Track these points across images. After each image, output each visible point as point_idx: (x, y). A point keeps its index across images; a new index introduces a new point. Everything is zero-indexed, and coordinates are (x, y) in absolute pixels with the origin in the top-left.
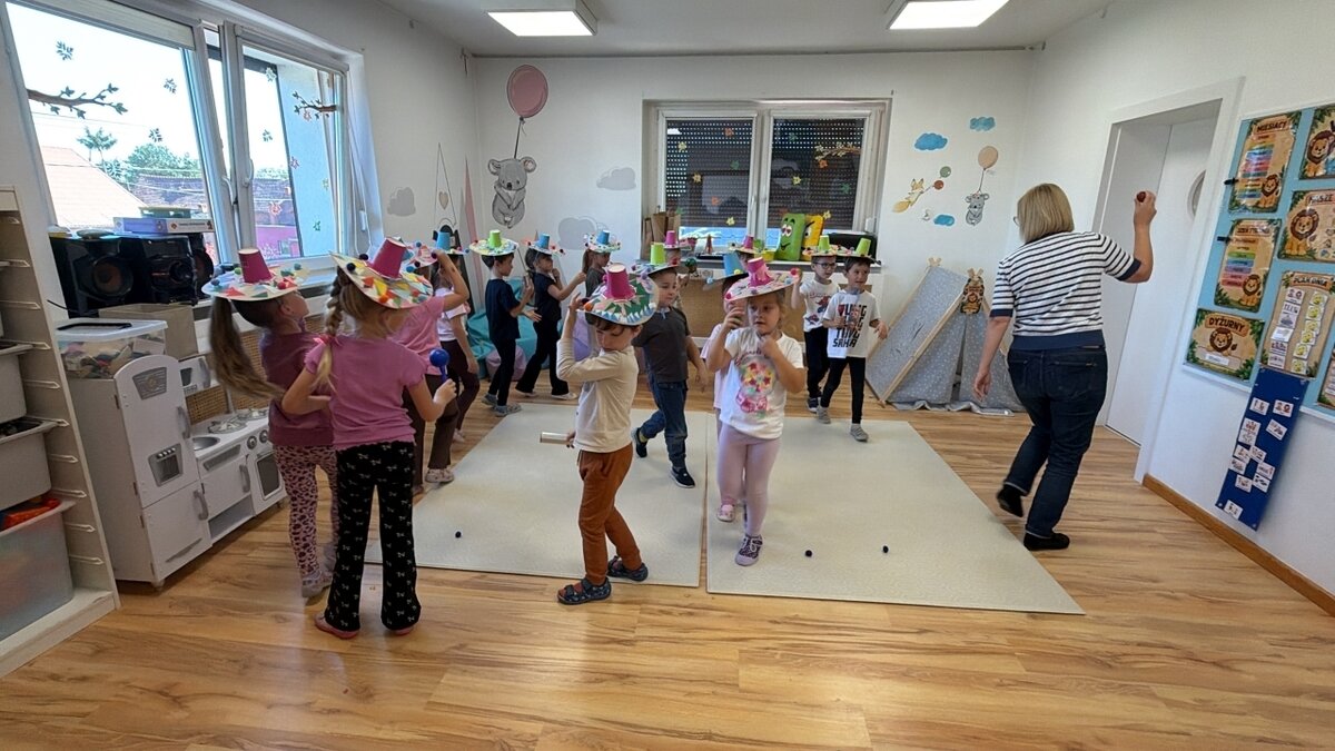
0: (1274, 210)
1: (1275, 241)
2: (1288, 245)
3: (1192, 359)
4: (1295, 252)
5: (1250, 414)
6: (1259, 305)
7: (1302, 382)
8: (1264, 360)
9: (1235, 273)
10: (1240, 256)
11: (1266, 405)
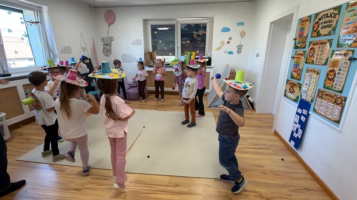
0: (304, 48)
1: (305, 58)
2: (308, 59)
3: (285, 95)
4: (309, 62)
5: (297, 113)
6: (300, 78)
7: (310, 104)
8: (301, 96)
9: (296, 68)
10: (296, 63)
11: (301, 110)
